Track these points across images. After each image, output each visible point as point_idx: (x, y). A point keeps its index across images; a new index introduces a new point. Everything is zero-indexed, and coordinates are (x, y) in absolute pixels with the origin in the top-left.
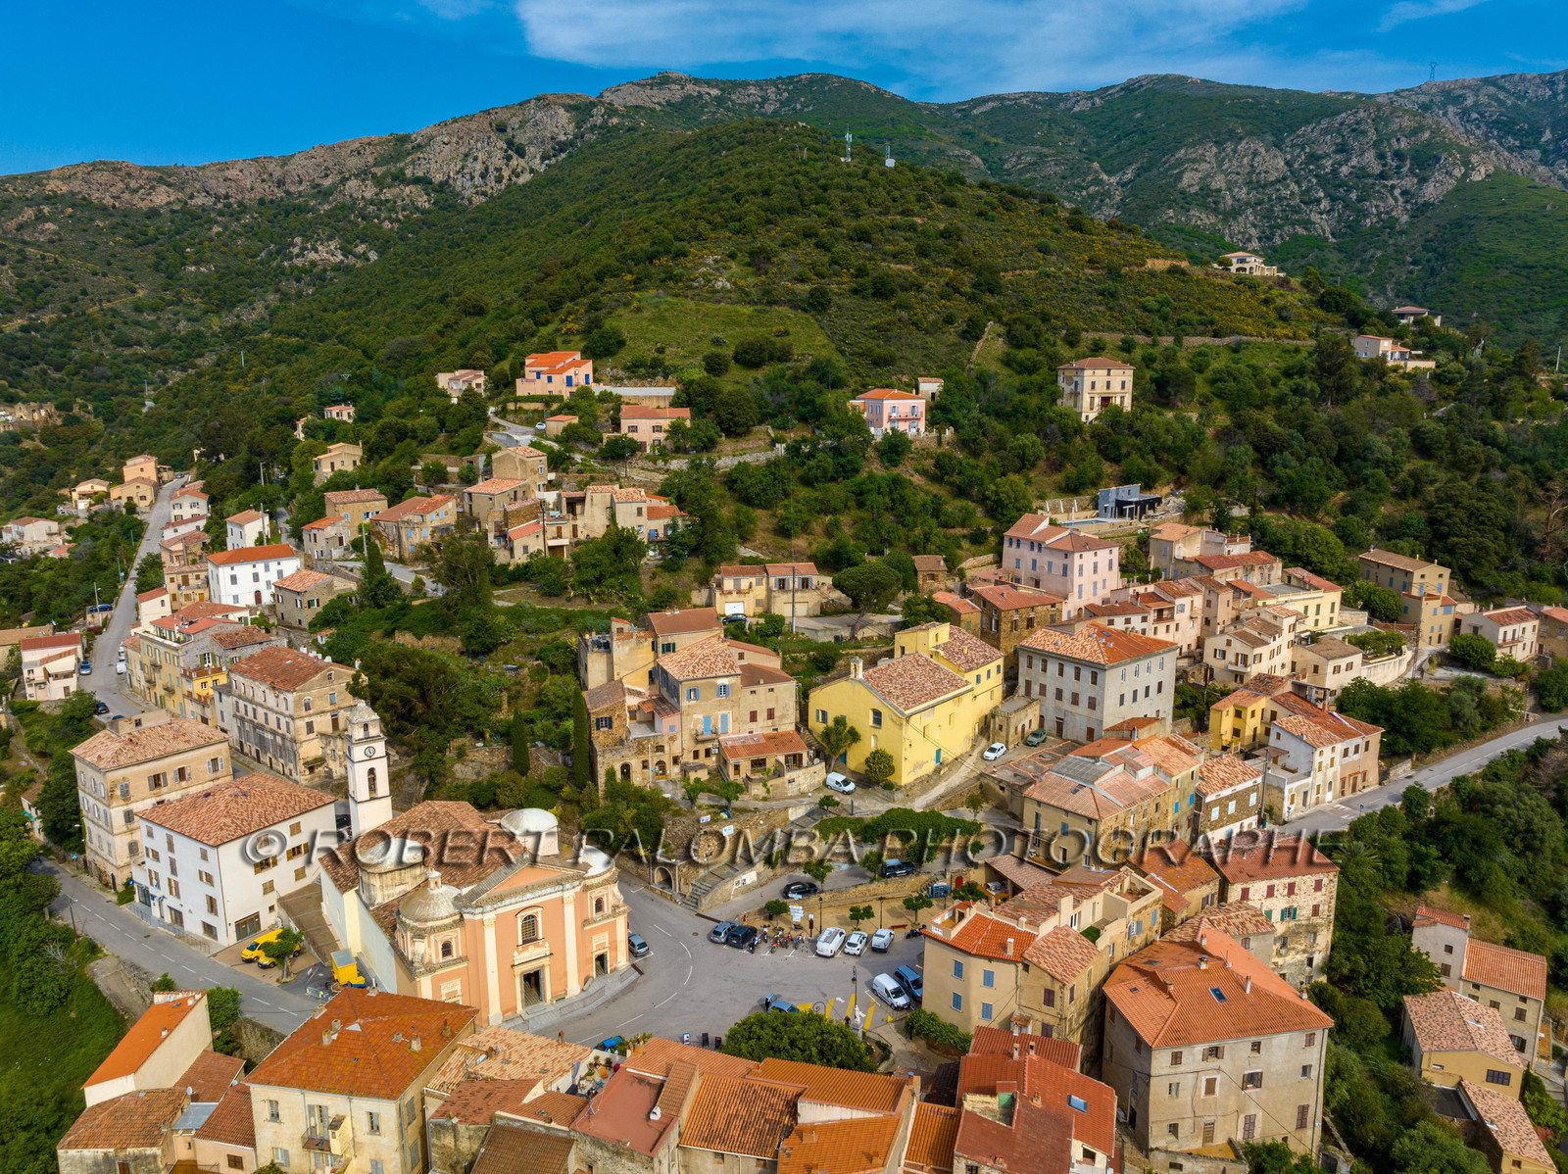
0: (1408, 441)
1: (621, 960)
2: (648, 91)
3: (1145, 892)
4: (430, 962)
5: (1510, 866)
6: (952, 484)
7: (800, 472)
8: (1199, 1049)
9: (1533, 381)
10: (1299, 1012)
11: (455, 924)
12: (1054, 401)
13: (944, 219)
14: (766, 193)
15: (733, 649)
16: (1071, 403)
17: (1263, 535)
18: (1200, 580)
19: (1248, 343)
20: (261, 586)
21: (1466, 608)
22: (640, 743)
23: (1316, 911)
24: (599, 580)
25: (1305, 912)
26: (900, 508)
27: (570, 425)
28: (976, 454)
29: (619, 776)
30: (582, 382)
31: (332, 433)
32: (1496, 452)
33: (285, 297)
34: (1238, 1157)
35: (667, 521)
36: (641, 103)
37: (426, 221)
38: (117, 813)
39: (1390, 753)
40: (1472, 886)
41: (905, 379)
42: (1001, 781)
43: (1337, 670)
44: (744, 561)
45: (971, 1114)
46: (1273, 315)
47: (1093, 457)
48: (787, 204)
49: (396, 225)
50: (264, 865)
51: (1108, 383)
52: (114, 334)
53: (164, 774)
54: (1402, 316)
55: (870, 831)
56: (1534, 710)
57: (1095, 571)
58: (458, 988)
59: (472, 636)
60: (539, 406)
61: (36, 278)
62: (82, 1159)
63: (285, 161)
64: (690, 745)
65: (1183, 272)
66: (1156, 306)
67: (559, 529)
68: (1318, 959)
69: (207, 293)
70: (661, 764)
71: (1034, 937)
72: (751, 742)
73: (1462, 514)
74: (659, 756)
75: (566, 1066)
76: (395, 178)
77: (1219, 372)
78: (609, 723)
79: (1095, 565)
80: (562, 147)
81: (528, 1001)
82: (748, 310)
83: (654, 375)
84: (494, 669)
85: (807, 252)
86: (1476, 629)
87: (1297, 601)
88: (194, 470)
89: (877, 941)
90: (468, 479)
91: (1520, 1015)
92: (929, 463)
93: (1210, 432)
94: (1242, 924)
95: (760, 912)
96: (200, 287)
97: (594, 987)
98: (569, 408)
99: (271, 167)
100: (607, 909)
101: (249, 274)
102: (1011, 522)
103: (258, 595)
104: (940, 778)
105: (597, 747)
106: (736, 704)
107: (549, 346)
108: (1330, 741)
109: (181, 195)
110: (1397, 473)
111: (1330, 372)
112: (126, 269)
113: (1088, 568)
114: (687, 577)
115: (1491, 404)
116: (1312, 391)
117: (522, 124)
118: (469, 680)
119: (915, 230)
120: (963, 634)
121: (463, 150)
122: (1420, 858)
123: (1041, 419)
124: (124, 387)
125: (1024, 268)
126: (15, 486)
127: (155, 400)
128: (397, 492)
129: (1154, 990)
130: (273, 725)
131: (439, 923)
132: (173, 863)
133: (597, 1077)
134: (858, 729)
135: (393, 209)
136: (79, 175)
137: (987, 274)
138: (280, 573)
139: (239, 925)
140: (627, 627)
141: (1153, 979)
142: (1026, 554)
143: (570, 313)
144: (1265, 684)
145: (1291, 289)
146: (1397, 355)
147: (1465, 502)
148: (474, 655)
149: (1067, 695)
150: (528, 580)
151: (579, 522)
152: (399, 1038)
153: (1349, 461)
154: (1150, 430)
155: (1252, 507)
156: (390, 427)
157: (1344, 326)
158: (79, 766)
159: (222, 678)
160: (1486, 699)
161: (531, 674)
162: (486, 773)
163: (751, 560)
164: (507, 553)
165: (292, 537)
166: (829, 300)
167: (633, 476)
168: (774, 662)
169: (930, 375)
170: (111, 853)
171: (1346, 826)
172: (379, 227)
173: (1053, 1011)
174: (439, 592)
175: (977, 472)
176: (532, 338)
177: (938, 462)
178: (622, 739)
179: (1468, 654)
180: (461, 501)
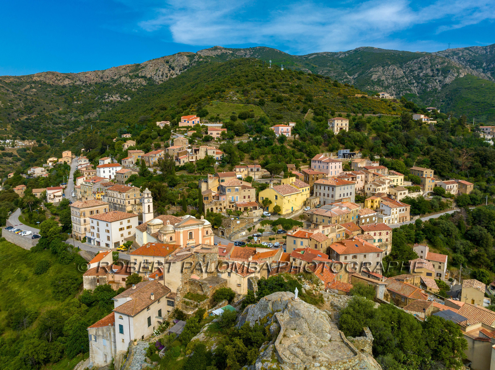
0: (426, 140)
2: (211, 52)
4: (167, 241)
5: (443, 239)
6: (298, 149)
7: (256, 145)
8: (351, 256)
9: (464, 126)
10: (376, 249)
11: (172, 233)
12: (327, 128)
13: (297, 83)
14: (247, 76)
15: (240, 181)
16: (332, 130)
17: (383, 163)
18: (364, 171)
19: (383, 116)
20: (111, 174)
21: (439, 182)
22: (215, 203)
23: (387, 240)
24: (203, 169)
25: (384, 240)
26: (283, 153)
27: (194, 133)
28: (305, 141)
29: (210, 210)
30: (197, 123)
31: (125, 140)
32: (451, 143)
33: (103, 110)
35: (221, 155)
36: (209, 55)
37: (145, 88)
38: (82, 220)
39: (413, 213)
40: (432, 243)
41: (285, 123)
42: (308, 214)
43: (401, 194)
44: (242, 165)
46: (391, 109)
47: (337, 143)
48: (253, 79)
49: (136, 90)
50: (121, 229)
51: (342, 124)
52: (53, 121)
53: (93, 211)
54: (429, 110)
55: (274, 224)
56: (456, 206)
57: (335, 168)
59: (170, 182)
60: (185, 129)
61: (30, 105)
62: (88, 278)
63: (103, 72)
64: (228, 204)
65: (366, 98)
66: (357, 106)
67: (192, 157)
68: (388, 253)
69: (80, 109)
70: (221, 208)
71: (313, 234)
72: (244, 204)
74: (220, 206)
76: (136, 76)
77: (374, 123)
78: (207, 198)
79: (336, 166)
80: (186, 67)
82: (242, 105)
83: (217, 121)
84: (176, 190)
85: (259, 91)
86: (440, 186)
87: (392, 177)
88: (82, 155)
89: (276, 244)
90: (167, 146)
91: (440, 267)
92: (292, 143)
93: (371, 138)
94: (366, 237)
95: (247, 240)
96: (78, 108)
98: (194, 129)
99: (99, 73)
100: (209, 234)
101: (92, 104)
102: (313, 157)
103: (110, 176)
104: (293, 214)
105: (205, 204)
106: (240, 194)
107: (187, 114)
108: (396, 207)
109: (72, 81)
110: (423, 149)
111: (405, 122)
112: (56, 102)
113: (334, 167)
114: (226, 168)
115: (451, 132)
116: (400, 127)
117: (174, 61)
118: (170, 191)
119: (289, 86)
120: (299, 180)
121: (156, 68)
122: (417, 235)
123: (323, 132)
124: (56, 136)
125: (319, 96)
127: (66, 140)
128: (147, 150)
129: (341, 245)
130: (119, 202)
131: (169, 232)
132: (98, 229)
134: (271, 200)
135: (135, 85)
136: (43, 75)
137: (309, 97)
138: (116, 170)
139: (115, 244)
140: (212, 176)
141: (341, 243)
142: (317, 164)
143: (192, 106)
144: (380, 195)
145: (397, 102)
146: (426, 119)
147: (440, 155)
148: (171, 186)
149: (326, 195)
150: (184, 170)
151: (198, 156)
152: (164, 247)
153: (409, 145)
154: (353, 136)
155: (381, 156)
156: (144, 135)
157: (411, 112)
158: (72, 209)
159: (103, 194)
160: (442, 202)
161: (186, 190)
162: (175, 213)
163: (243, 165)
164: (178, 163)
165: (118, 162)
166: (265, 103)
167: (212, 145)
168: (250, 185)
169: (292, 122)
170: (79, 231)
171: (399, 227)
172: (131, 90)
173: (317, 249)
174: (161, 173)
175: (305, 145)
176: (182, 113)
177: (294, 143)
178: (211, 202)
179: (438, 192)
180: (165, 151)
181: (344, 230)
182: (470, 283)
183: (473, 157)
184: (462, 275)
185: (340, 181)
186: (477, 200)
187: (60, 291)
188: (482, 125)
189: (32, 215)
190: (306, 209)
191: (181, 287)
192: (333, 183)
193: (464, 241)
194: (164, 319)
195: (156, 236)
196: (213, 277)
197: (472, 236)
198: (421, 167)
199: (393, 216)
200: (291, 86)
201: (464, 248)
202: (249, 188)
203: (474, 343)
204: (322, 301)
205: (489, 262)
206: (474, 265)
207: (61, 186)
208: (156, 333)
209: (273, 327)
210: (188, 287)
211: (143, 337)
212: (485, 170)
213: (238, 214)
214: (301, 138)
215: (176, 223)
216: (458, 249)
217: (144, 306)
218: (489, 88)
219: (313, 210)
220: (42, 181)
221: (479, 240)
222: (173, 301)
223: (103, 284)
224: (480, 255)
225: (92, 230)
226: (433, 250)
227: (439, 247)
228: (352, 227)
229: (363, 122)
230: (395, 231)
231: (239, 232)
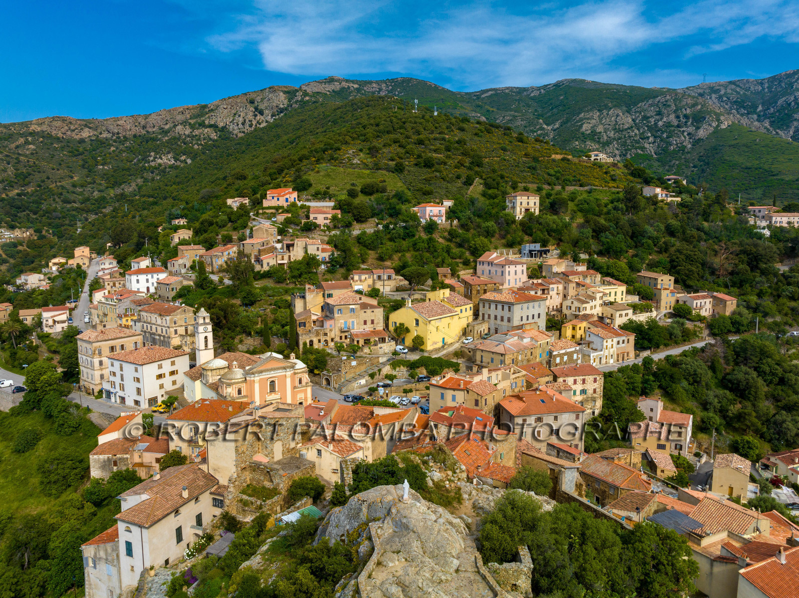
0: (663, 228)
2: (323, 85)
4: (233, 396)
5: (687, 388)
6: (456, 243)
7: (389, 236)
8: (533, 418)
9: (724, 206)
10: (573, 406)
11: (242, 382)
12: (504, 209)
13: (458, 135)
14: (377, 125)
15: (358, 296)
16: (512, 212)
17: (594, 265)
18: (562, 279)
19: (595, 190)
20: (150, 285)
21: (682, 296)
22: (317, 332)
23: (595, 391)
24: (300, 276)
25: (590, 392)
26: (432, 249)
27: (288, 218)
28: (468, 230)
29: (308, 344)
30: (293, 200)
31: (176, 229)
32: (702, 234)
33: (146, 180)
35: (330, 253)
36: (320, 91)
37: (215, 145)
38: (96, 361)
39: (639, 347)
40: (669, 396)
42: (469, 349)
43: (621, 316)
44: (363, 269)
46: (608, 178)
47: (520, 234)
48: (387, 129)
49: (201, 147)
50: (160, 376)
51: (528, 203)
52: (63, 197)
53: (116, 346)
54: (669, 180)
55: (412, 366)
56: (709, 335)
57: (516, 274)
59: (245, 297)
60: (273, 211)
61: (24, 171)
62: (99, 459)
63: (146, 117)
64: (338, 333)
65: (568, 160)
66: (553, 173)
67: (283, 257)
68: (597, 412)
69: (108, 178)
70: (326, 341)
71: (471, 382)
72: (364, 333)
73: (683, 257)
74: (325, 338)
76: (200, 125)
77: (581, 200)
78: (304, 324)
79: (516, 271)
80: (282, 110)
82: (368, 172)
83: (325, 198)
84: (253, 310)
85: (395, 149)
86: (685, 302)
87: (606, 289)
88: (107, 253)
89: (413, 400)
90: (242, 239)
92: (446, 234)
93: (574, 225)
94: (559, 387)
95: (367, 393)
96: (105, 176)
98: (287, 211)
99: (140, 120)
100: (304, 383)
101: (129, 169)
102: (480, 256)
103: (148, 289)
104: (444, 349)
105: (299, 334)
106: (358, 317)
107: (278, 186)
108: (611, 337)
109: (95, 133)
110: (658, 242)
111: (630, 200)
112: (68, 167)
113: (512, 273)
114: (338, 275)
115: (703, 215)
116: (622, 208)
117: (262, 100)
118: (245, 313)
119: (445, 140)
120: (456, 294)
121: (234, 111)
122: (645, 382)
123: (497, 216)
124: (67, 222)
125: (494, 157)
126: (15, 267)
127: (83, 228)
128: (209, 245)
129: (518, 401)
130: (159, 332)
131: (236, 381)
132: (122, 376)
134: (409, 327)
135: (199, 139)
136: (46, 123)
137: (476, 158)
138: (158, 279)
139: (149, 400)
140: (312, 287)
141: (519, 398)
142: (486, 268)
143: (287, 174)
144: (586, 317)
145: (618, 168)
146: (664, 195)
147: (685, 252)
148: (246, 305)
149: (499, 318)
150: (269, 277)
151: (292, 254)
152: (224, 407)
153: (637, 237)
154: (546, 222)
155: (590, 255)
156: (206, 221)
157: (641, 183)
158: (79, 343)
159: (135, 318)
160: (686, 328)
161: (271, 311)
162: (251, 349)
163: (366, 269)
164: (260, 266)
165: (162, 266)
166: (404, 168)
167: (316, 236)
168: (374, 302)
169: (448, 198)
170: (92, 379)
171: (616, 369)
172: (193, 148)
173: (478, 408)
174: (230, 282)
175: (467, 236)
176: (270, 184)
177: (450, 233)
178: (310, 331)
179: (680, 312)
180: (239, 247)
181: (524, 376)
182: (727, 460)
183: (737, 255)
184: (716, 446)
185: (522, 295)
186: (743, 325)
187: (53, 480)
188: (752, 205)
189: (16, 353)
190: (467, 342)
191: (235, 475)
192: (509, 298)
193: (721, 392)
194: (204, 530)
195: (215, 387)
196: (292, 458)
197: (733, 384)
198: (654, 271)
199: (606, 353)
200: (449, 141)
201: (720, 402)
202: (372, 307)
203: (712, 565)
204: (459, 500)
205: (759, 424)
206: (735, 430)
207: (68, 305)
208: (188, 554)
209: (363, 548)
210: (248, 476)
211: (167, 562)
212: (755, 277)
213: (353, 350)
214: (463, 226)
215: (249, 365)
216: (710, 404)
217: (168, 508)
218: (767, 146)
219: (477, 342)
220: (40, 297)
221: (745, 390)
222: (222, 498)
223: (124, 468)
224: (745, 414)
225: (112, 378)
226: (671, 406)
227: (680, 402)
228: (538, 370)
229: (563, 199)
230: (610, 376)
231: (355, 379)
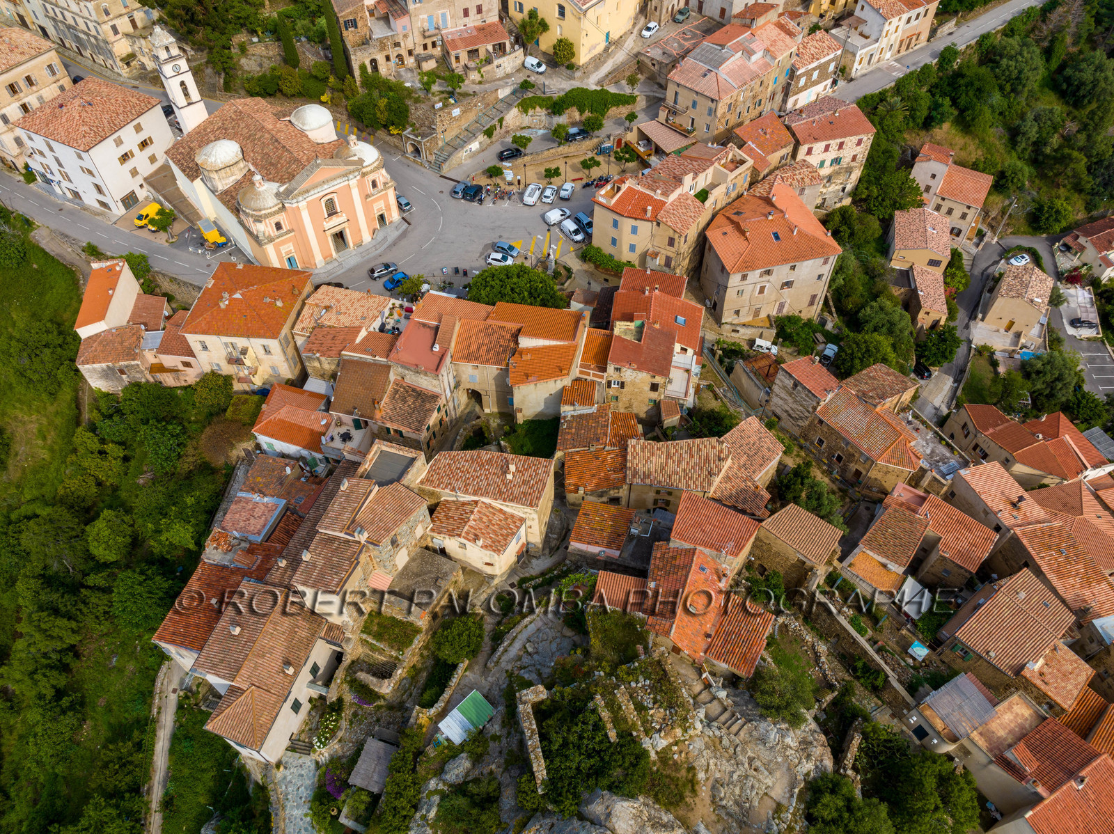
1: (394, 215)
3: (742, 162)
4: (270, 235)
5: (996, 105)
8: (758, 272)
10: (823, 245)
11: (281, 210)
22: (381, 42)
23: (854, 158)
25: (846, 160)
29: (369, 70)
34: (771, 325)
40: (965, 123)
42: (653, 59)
45: (619, 337)
50: (125, 158)
53: (16, 82)
55: (556, 107)
58: (292, 248)
62: (94, 369)
64: (420, 40)
68: (849, 187)
70: (400, 57)
71: (665, 203)
72: (466, 35)
74: (397, 51)
75: (377, 314)
78: (354, 23)
81: (338, 249)
89: (563, 194)
91: (964, 216)
94: (802, 179)
97: (380, 236)
100: (380, 186)
104: (609, 56)
105: (349, 47)
106: (451, 4)
108: (900, 12)
122: (936, 106)
129: (736, 233)
130: (82, 26)
131: (269, 211)
132: (57, 159)
133: (396, 316)
134: (548, 21)
139: (123, 200)
141: (737, 226)
152: (268, 300)
162: (267, 66)
171: (893, 83)
178: (367, 40)
181: (749, 168)
182: (1021, 281)
196: (422, 555)
197: (1070, 85)
201: (1039, 130)
204: (693, 785)
216: (1024, 133)
219: (666, 35)
221: (1084, 96)
223: (139, 378)
225: (40, 159)
228: (772, 133)
231: (462, 141)
